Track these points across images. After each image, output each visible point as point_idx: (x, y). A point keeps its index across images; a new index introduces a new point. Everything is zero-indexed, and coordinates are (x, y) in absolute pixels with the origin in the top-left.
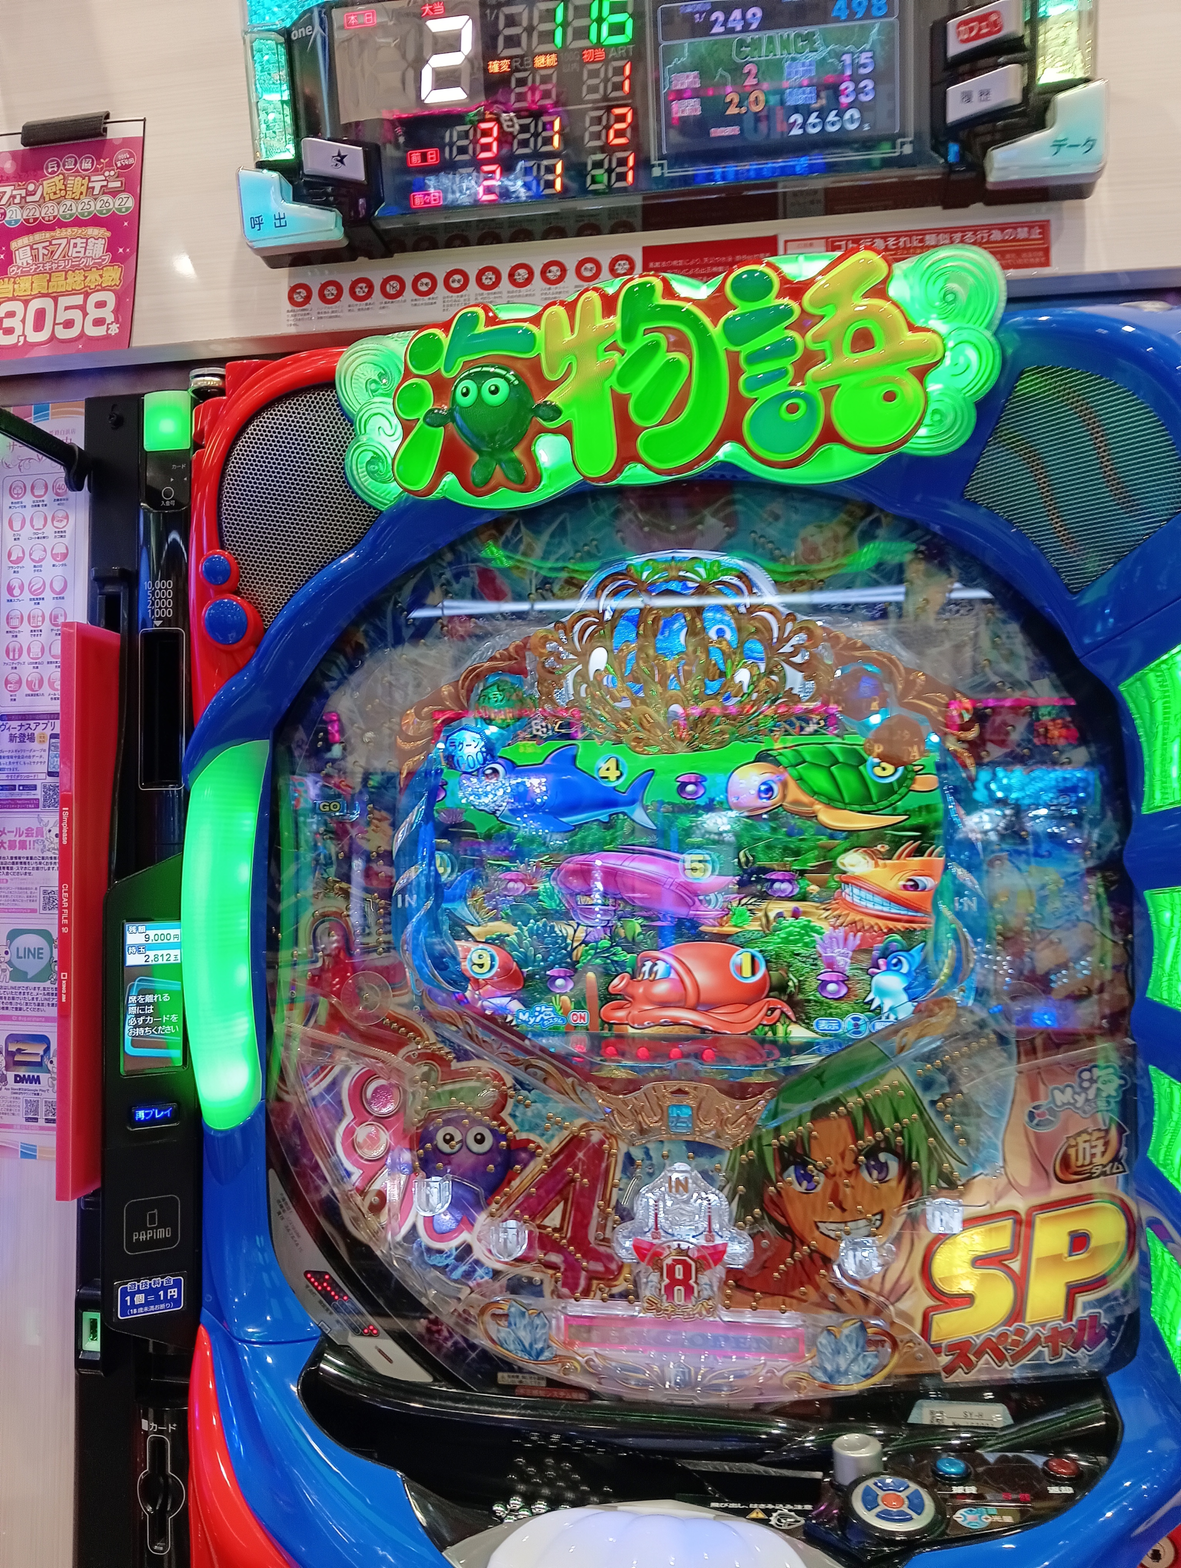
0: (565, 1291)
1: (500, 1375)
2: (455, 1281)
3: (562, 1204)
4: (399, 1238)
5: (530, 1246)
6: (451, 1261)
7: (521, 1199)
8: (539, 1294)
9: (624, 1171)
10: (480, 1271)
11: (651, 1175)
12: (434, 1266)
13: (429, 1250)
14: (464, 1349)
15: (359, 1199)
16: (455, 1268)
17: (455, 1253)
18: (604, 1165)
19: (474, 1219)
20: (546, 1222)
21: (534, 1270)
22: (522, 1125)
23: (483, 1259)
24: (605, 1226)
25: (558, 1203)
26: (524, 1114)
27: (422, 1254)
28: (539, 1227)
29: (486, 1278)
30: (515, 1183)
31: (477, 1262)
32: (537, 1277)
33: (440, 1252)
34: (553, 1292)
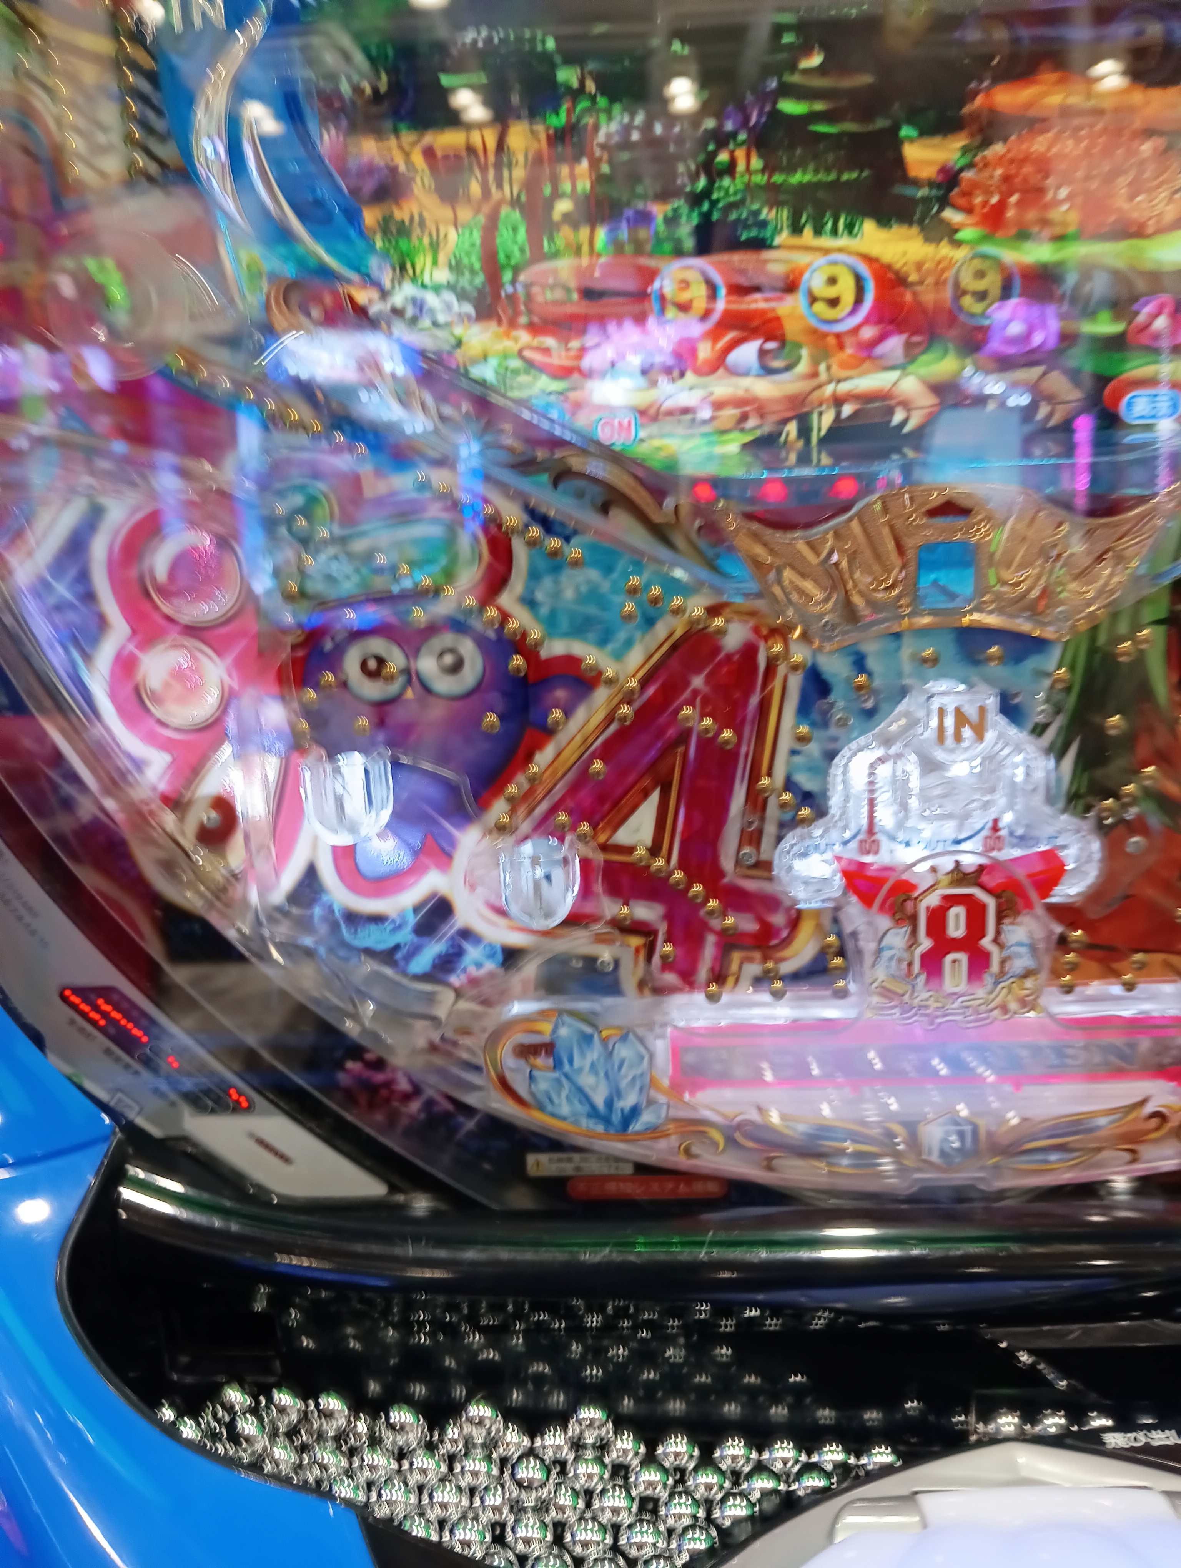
0: (671, 978)
1: (531, 1159)
2: (418, 978)
3: (655, 796)
4: (279, 895)
5: (586, 891)
6: (406, 936)
7: (560, 790)
8: (613, 988)
9: (804, 710)
10: (473, 953)
11: (870, 714)
12: (369, 952)
13: (353, 918)
14: (447, 1115)
15: (169, 819)
16: (415, 951)
17: (412, 920)
18: (754, 701)
19: (453, 843)
20: (623, 836)
21: (600, 939)
22: (551, 624)
23: (479, 926)
24: (760, 832)
25: (646, 794)
26: (557, 594)
27: (335, 927)
28: (604, 848)
29: (490, 966)
30: (543, 758)
31: (466, 934)
32: (606, 954)
33: (378, 919)
34: (642, 985)
